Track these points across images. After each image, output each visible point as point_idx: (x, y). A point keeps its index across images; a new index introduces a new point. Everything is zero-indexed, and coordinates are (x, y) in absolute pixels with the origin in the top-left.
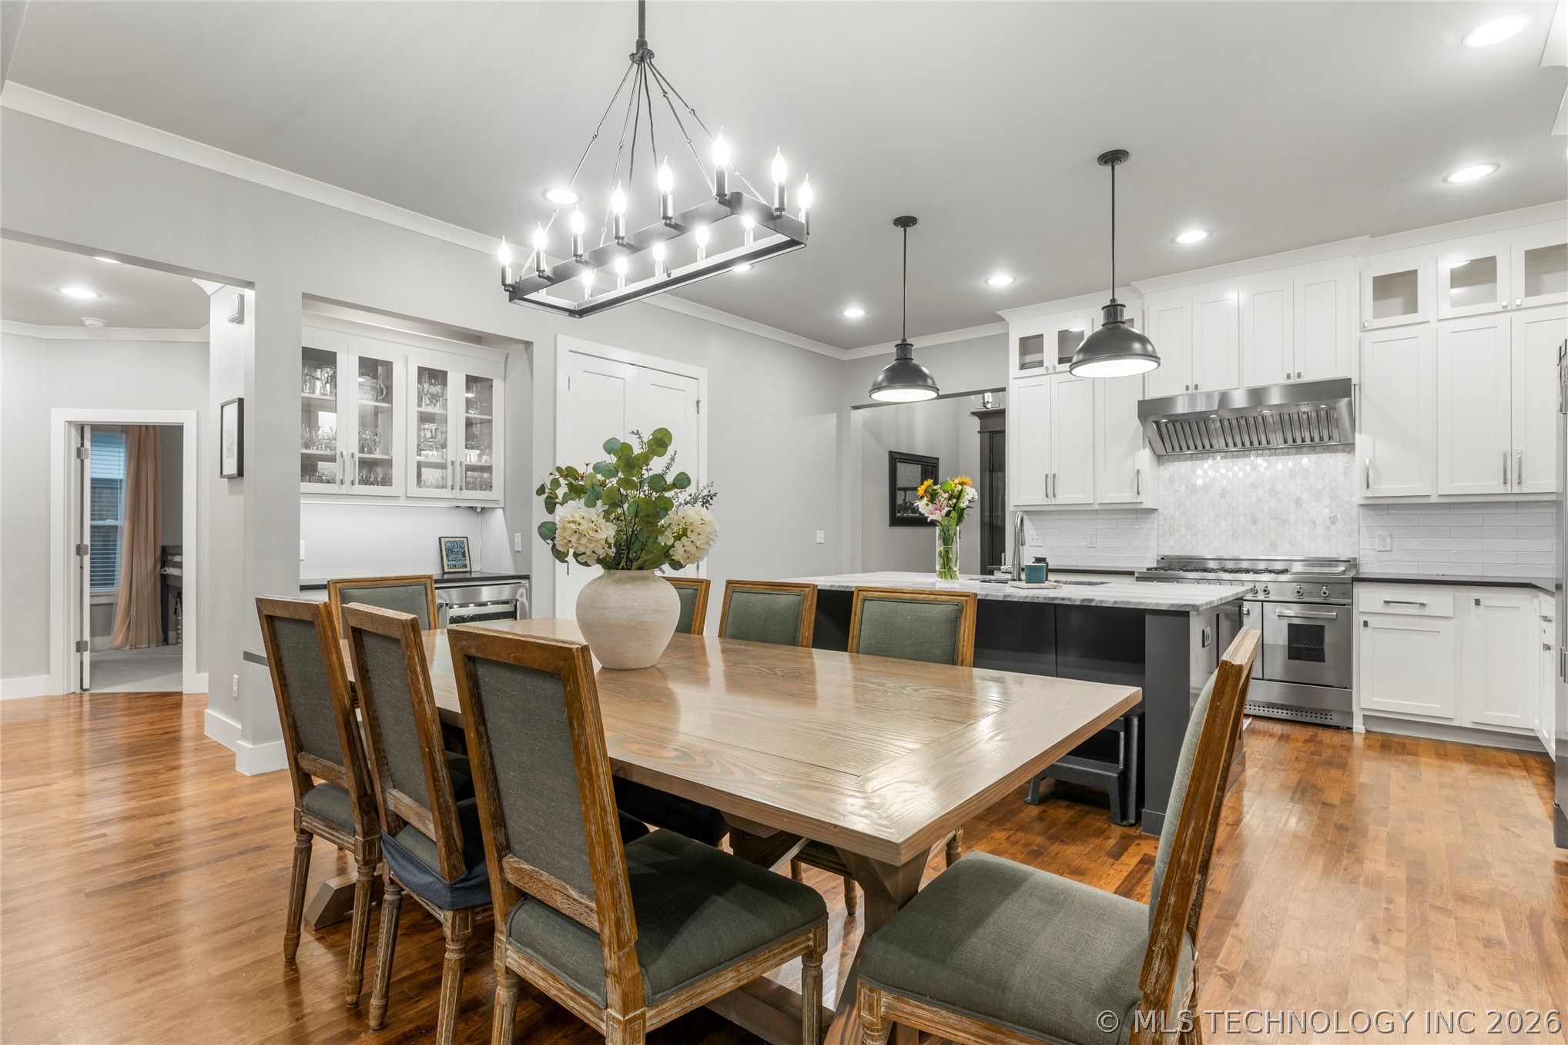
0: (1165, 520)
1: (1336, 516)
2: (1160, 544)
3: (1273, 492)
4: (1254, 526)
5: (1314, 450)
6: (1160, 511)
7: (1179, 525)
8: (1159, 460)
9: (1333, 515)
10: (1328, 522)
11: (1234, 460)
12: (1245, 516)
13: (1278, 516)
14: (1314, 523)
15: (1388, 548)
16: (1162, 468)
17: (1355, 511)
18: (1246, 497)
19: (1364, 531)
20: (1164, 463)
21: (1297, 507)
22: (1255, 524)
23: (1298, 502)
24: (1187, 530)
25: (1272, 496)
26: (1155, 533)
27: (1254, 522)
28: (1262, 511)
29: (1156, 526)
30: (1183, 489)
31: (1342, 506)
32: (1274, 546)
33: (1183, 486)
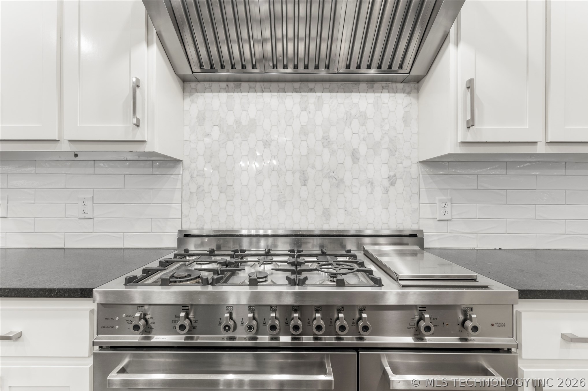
0: (192, 177)
1: (395, 176)
2: (185, 212)
3: (326, 142)
4: (304, 188)
5: (372, 87)
6: (186, 162)
7: (210, 184)
8: (184, 89)
9: (392, 174)
10: (386, 183)
11: (281, 94)
12: (294, 173)
13: (332, 174)
14: (372, 184)
15: (448, 217)
16: (188, 100)
17: (415, 169)
18: (294, 148)
19: (423, 193)
20: (191, 93)
21: (354, 162)
22: (305, 185)
23: (355, 156)
24: (221, 192)
25: (324, 147)
26: (177, 196)
27: (304, 183)
28: (313, 167)
29: (179, 186)
30: (216, 133)
31: (401, 163)
32: (327, 214)
33: (216, 128)
